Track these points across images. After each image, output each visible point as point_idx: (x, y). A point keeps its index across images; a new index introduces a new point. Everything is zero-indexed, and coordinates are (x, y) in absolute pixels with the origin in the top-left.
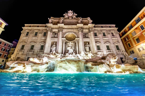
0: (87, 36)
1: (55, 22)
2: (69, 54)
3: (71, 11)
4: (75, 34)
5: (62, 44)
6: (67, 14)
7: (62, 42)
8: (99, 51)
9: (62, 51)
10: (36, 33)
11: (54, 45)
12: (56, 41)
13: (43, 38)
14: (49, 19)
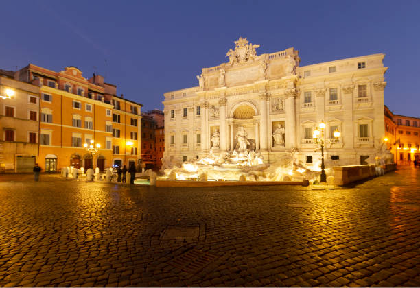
0: (280, 108)
1: (211, 79)
2: (239, 152)
3: (243, 38)
4: (253, 106)
5: (228, 131)
6: (234, 50)
7: (228, 127)
8: (306, 142)
9: (228, 147)
10: (185, 110)
11: (215, 135)
12: (217, 125)
13: (198, 120)
14: (198, 77)
